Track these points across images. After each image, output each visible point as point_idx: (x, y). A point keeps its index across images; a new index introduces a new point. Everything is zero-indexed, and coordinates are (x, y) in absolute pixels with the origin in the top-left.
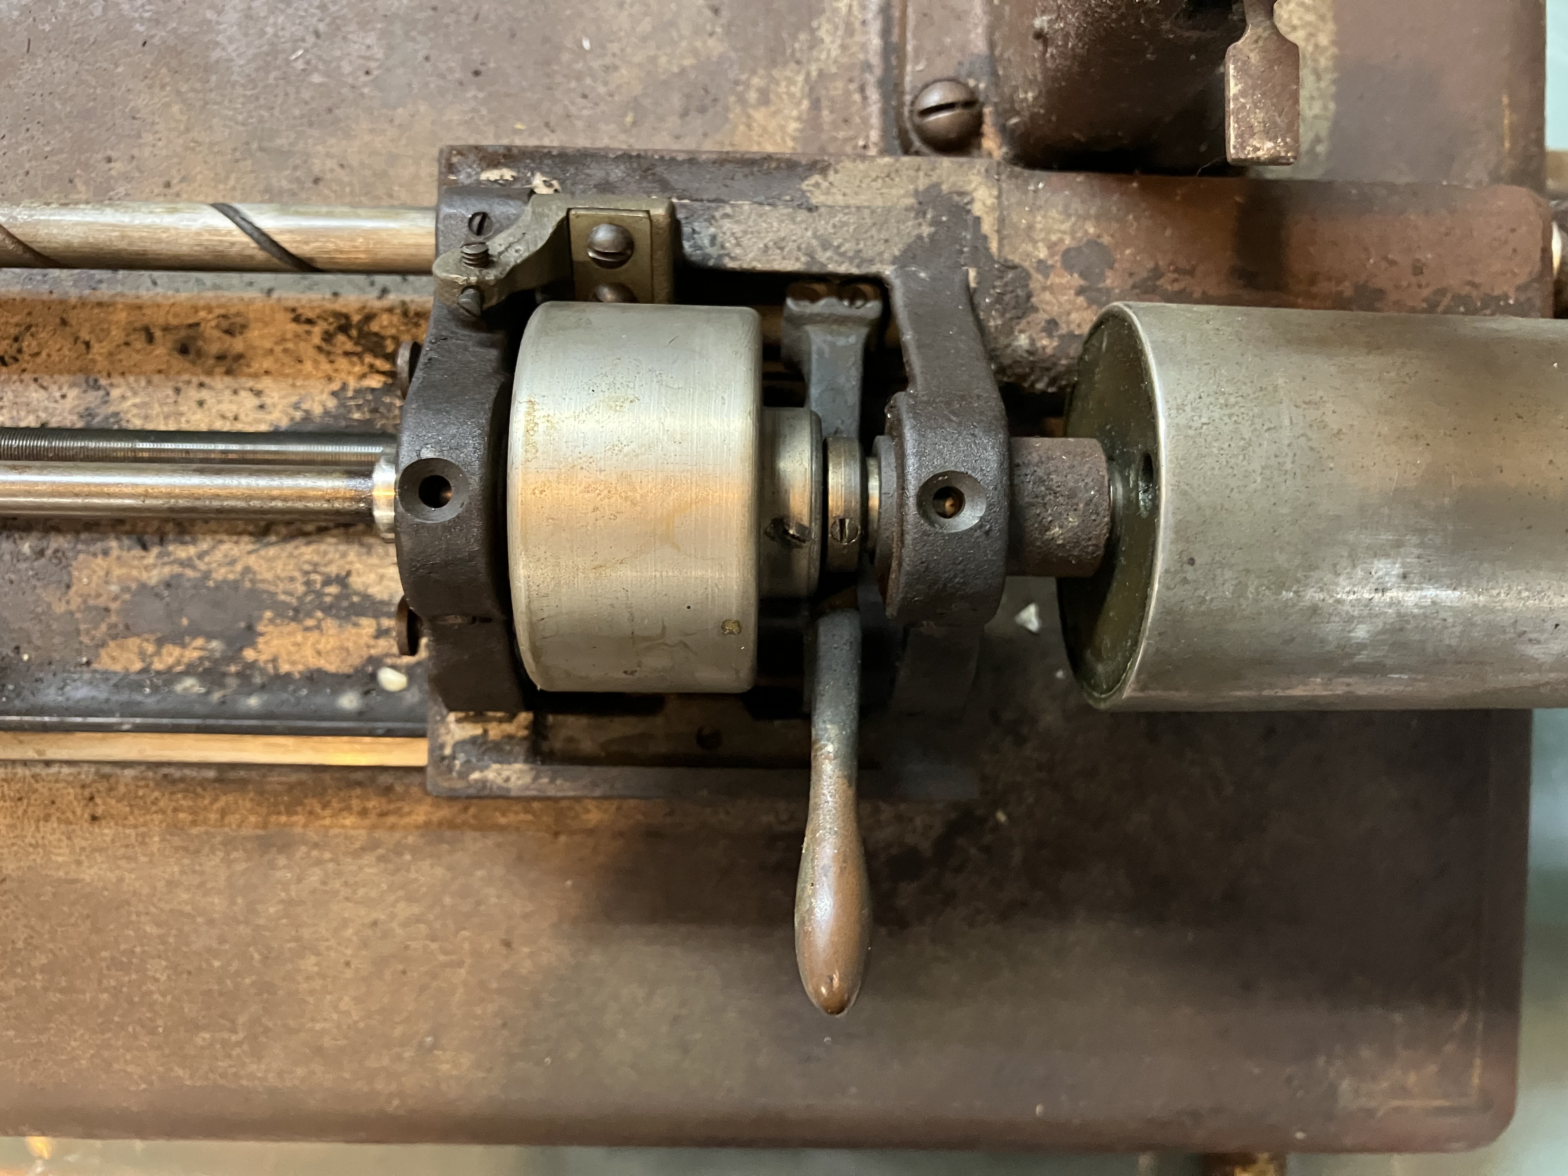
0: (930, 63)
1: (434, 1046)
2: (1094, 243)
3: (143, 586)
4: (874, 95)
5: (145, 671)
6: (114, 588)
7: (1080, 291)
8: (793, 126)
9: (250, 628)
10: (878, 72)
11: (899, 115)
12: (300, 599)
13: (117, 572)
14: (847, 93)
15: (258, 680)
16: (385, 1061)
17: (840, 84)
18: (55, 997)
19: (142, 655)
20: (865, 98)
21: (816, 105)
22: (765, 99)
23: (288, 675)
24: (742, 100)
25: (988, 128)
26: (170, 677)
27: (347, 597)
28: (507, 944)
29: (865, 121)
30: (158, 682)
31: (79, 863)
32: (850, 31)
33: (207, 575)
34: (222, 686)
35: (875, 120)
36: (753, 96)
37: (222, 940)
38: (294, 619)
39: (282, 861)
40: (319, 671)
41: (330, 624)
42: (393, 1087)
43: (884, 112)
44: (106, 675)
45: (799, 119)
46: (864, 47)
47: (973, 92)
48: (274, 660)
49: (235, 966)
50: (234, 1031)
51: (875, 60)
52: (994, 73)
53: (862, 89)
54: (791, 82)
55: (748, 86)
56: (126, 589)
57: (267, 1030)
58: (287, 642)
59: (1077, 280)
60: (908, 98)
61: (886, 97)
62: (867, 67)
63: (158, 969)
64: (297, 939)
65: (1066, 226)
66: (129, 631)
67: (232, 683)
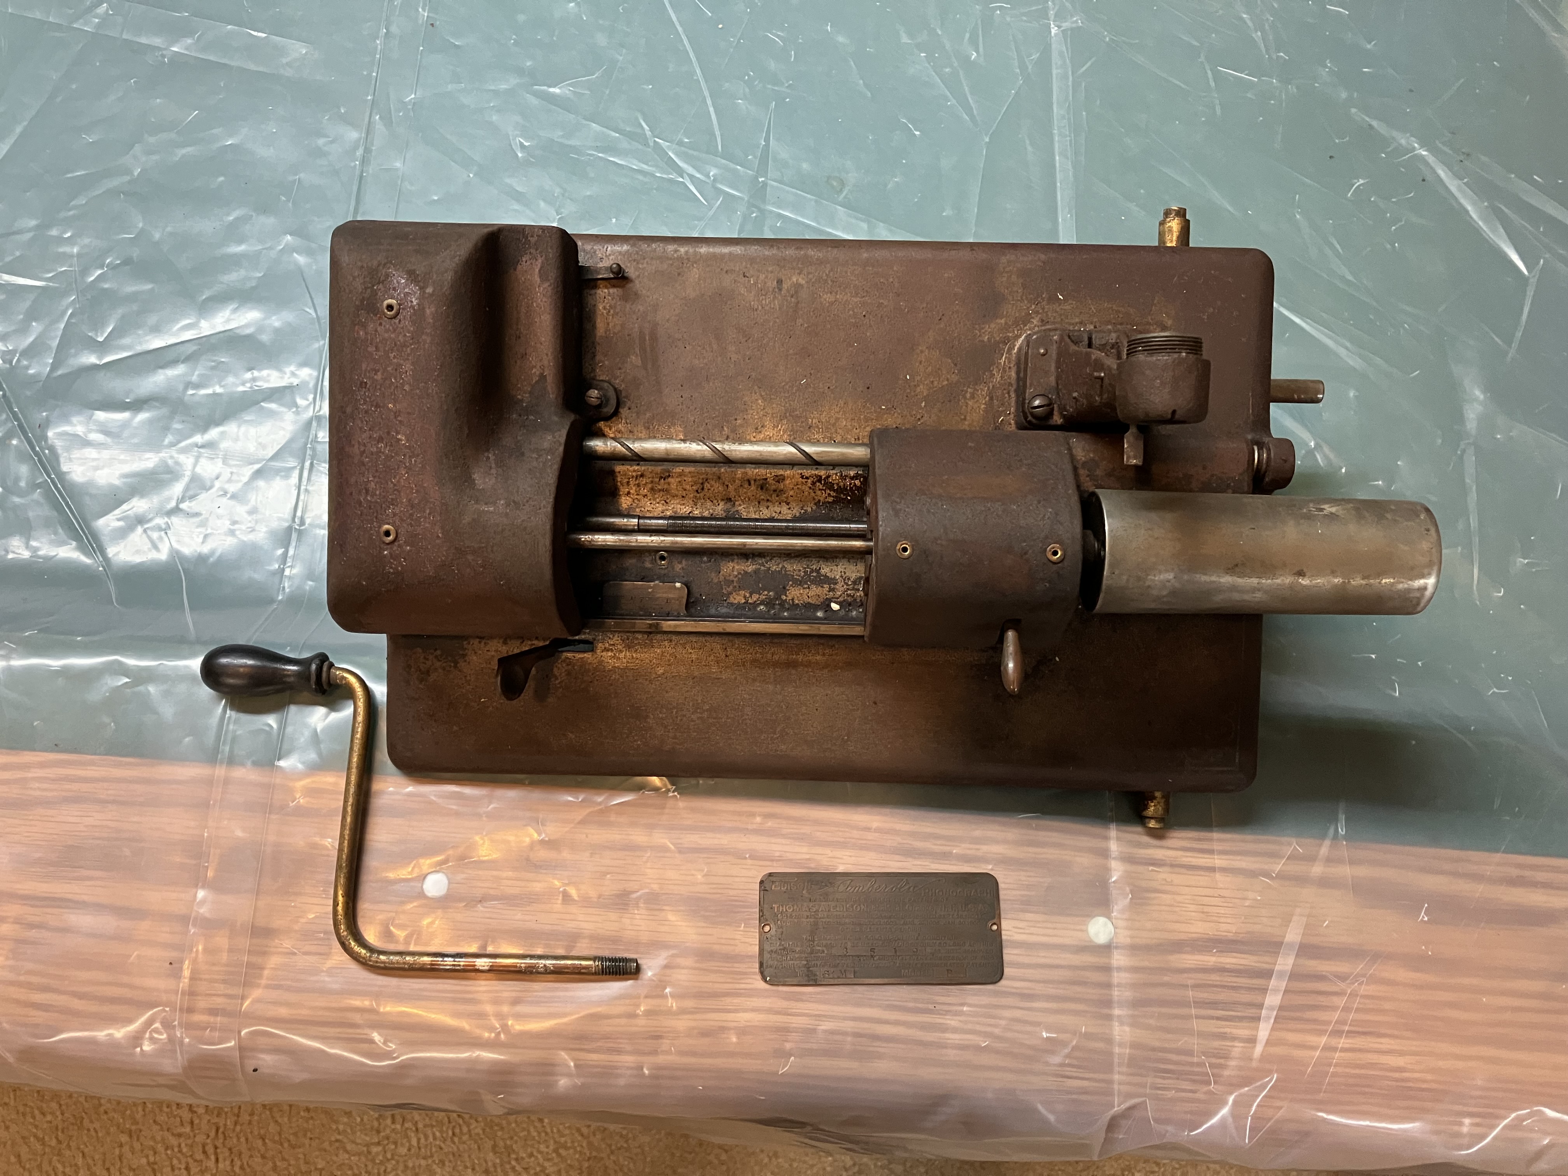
0: (1035, 389)
1: (848, 740)
2: (1092, 460)
3: (746, 572)
4: (1013, 395)
5: (746, 602)
6: (736, 573)
7: (1088, 476)
8: (983, 406)
9: (784, 588)
10: (1015, 386)
11: (1023, 407)
12: (802, 578)
13: (737, 567)
14: (1003, 394)
15: (787, 606)
16: (829, 746)
17: (1000, 391)
18: (711, 721)
19: (745, 597)
20: (1010, 396)
21: (991, 399)
22: (973, 397)
23: (798, 604)
24: (965, 398)
25: (1056, 413)
26: (755, 605)
27: (819, 577)
28: (875, 703)
29: (1009, 404)
30: (751, 607)
31: (721, 672)
32: (1004, 371)
33: (769, 569)
34: (774, 609)
35: (1013, 403)
36: (968, 395)
37: (771, 700)
38: (800, 585)
39: (793, 672)
40: (809, 603)
41: (813, 587)
42: (833, 755)
43: (1017, 402)
44: (732, 604)
45: (985, 404)
46: (1010, 377)
47: (1050, 399)
48: (793, 600)
49: (776, 709)
50: (775, 734)
51: (1014, 382)
52: (1058, 394)
53: (1008, 393)
54: (982, 390)
55: (967, 392)
56: (739, 573)
57: (787, 734)
58: (797, 592)
59: (1087, 472)
60: (1027, 401)
61: (1018, 396)
62: (1010, 384)
63: (748, 710)
64: (799, 701)
65: (1083, 454)
66: (740, 588)
67: (777, 607)
